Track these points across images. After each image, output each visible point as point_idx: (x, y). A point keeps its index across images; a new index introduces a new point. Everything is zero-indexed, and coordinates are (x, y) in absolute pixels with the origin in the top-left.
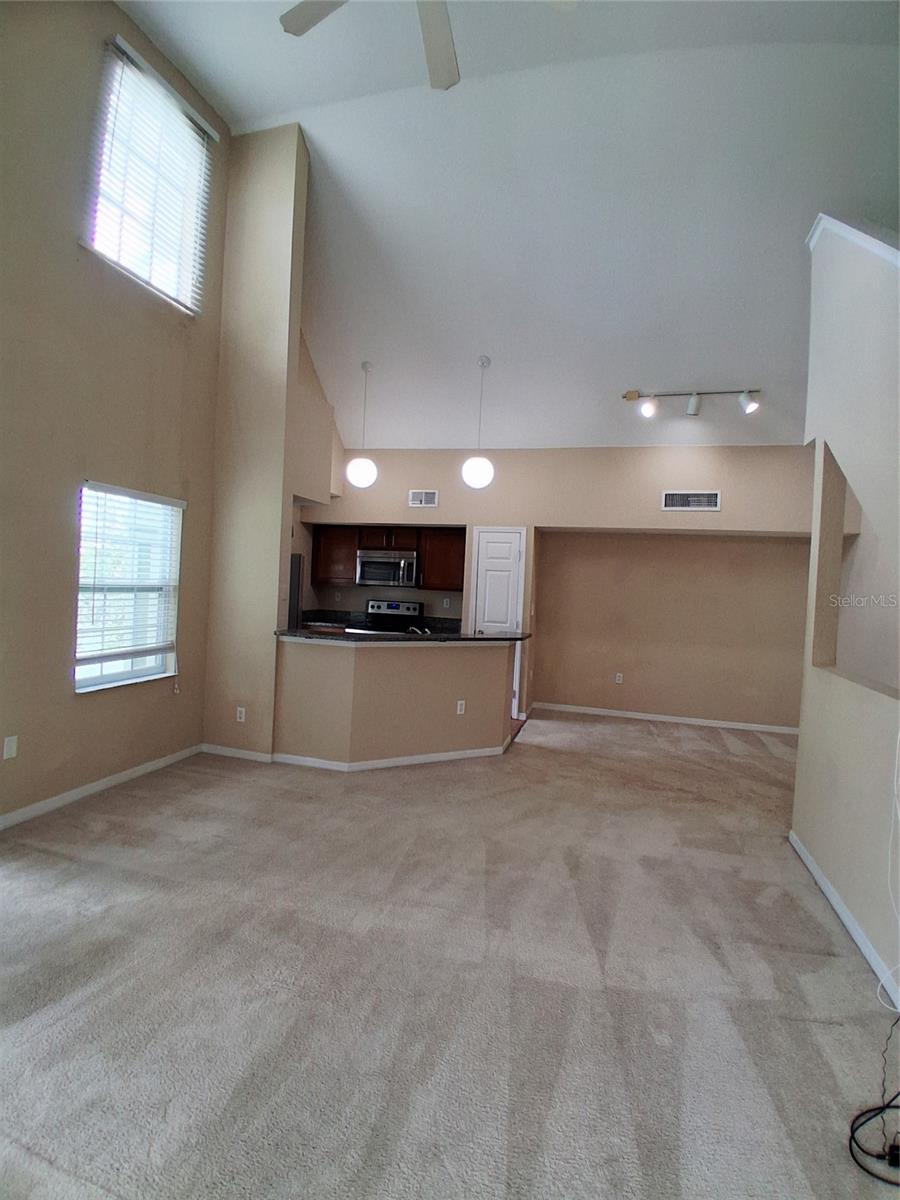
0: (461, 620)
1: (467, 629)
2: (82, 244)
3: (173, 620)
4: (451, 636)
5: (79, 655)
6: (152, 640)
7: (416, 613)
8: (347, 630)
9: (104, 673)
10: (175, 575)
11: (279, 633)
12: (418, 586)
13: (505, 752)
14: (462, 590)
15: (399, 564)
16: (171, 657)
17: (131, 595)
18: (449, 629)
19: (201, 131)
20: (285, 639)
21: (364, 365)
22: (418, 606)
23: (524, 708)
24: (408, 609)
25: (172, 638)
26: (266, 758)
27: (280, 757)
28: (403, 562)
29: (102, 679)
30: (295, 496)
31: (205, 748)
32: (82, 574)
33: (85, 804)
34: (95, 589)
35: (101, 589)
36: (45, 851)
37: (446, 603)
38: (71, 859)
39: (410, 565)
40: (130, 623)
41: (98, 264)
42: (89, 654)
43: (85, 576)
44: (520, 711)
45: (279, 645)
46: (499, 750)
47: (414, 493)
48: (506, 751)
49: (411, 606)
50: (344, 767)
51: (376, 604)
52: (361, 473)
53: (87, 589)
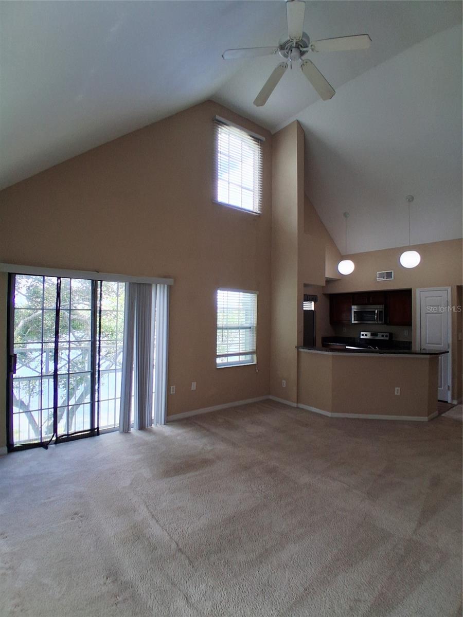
0: (411, 342)
1: (416, 347)
2: (213, 201)
3: (255, 340)
4: (407, 351)
5: (217, 354)
6: (249, 349)
7: (387, 339)
8: (347, 347)
9: (228, 361)
10: (256, 322)
11: (298, 347)
12: (386, 323)
13: (429, 421)
14: (411, 326)
15: (375, 312)
16: (255, 356)
17: (237, 331)
18: (405, 347)
19: (256, 139)
20: (302, 350)
21: (345, 215)
22: (388, 334)
23: (456, 396)
24: (383, 336)
25: (255, 348)
26: (295, 405)
27: (301, 406)
28: (376, 311)
29: (228, 363)
30: (304, 284)
31: (271, 397)
32: (218, 323)
33: (220, 412)
34: (223, 328)
35: (227, 329)
36: (199, 426)
37: (406, 333)
38: (208, 430)
39: (380, 312)
40: (244, 341)
41: (221, 206)
42: (222, 353)
43: (220, 323)
44: (453, 398)
45: (299, 353)
46: (425, 419)
47: (379, 274)
48: (431, 420)
49: (385, 334)
50: (329, 414)
51: (364, 333)
52: (346, 267)
53: (220, 328)
